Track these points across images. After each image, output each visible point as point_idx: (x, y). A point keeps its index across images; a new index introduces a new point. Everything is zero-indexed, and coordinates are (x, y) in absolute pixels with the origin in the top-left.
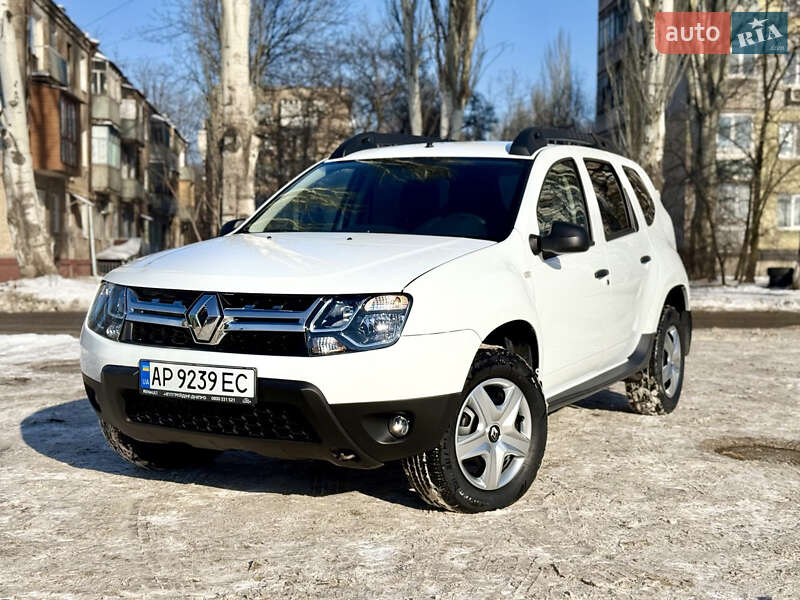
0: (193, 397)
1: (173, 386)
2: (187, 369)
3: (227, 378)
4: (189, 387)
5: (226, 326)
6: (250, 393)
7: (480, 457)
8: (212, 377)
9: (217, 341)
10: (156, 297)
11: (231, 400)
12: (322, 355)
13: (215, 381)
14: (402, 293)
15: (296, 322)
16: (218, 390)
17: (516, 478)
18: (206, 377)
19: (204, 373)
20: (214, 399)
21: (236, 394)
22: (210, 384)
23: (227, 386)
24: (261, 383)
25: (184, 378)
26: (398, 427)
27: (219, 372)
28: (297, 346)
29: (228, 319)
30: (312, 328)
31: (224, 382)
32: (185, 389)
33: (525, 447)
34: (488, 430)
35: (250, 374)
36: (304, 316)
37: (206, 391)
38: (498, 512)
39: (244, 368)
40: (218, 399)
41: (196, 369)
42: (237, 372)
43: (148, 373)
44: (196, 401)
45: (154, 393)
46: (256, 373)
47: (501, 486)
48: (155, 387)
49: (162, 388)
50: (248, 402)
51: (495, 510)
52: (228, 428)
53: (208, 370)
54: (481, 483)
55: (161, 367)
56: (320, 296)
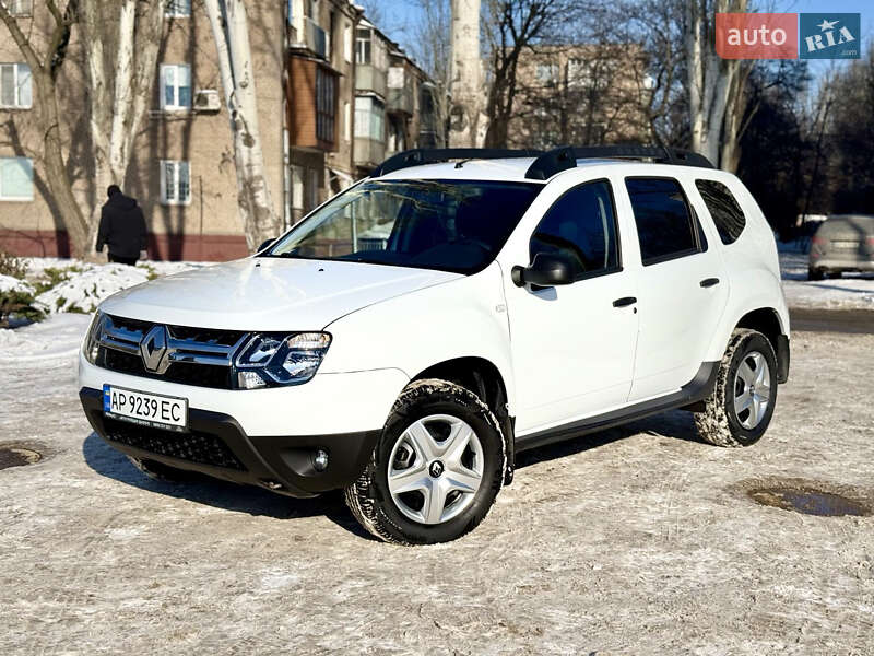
0: (140, 422)
1: (126, 411)
2: (136, 395)
3: (165, 406)
4: (138, 413)
5: (170, 358)
6: (182, 422)
7: (417, 492)
8: (154, 405)
9: (162, 371)
10: (124, 325)
11: (168, 427)
12: (245, 389)
13: (156, 408)
14: (322, 332)
15: (224, 356)
16: (158, 418)
17: (464, 513)
18: (149, 404)
19: (148, 400)
20: (155, 425)
21: (172, 422)
22: (152, 411)
23: (165, 414)
24: (192, 413)
25: (133, 404)
26: (322, 460)
27: (159, 400)
28: (224, 379)
29: (171, 350)
30: (237, 363)
31: (163, 410)
32: (134, 415)
33: (475, 484)
34: (428, 465)
35: (182, 403)
36: (231, 351)
37: (149, 418)
38: (438, 546)
39: (178, 398)
40: (158, 425)
41: (143, 396)
42: (172, 402)
43: (109, 397)
44: (142, 426)
45: (113, 416)
46: (187, 404)
47: (444, 520)
48: (114, 410)
49: (118, 412)
50: (180, 430)
51: (434, 544)
52: (177, 451)
53: (151, 398)
54: (419, 517)
55: (118, 392)
56: (248, 332)
